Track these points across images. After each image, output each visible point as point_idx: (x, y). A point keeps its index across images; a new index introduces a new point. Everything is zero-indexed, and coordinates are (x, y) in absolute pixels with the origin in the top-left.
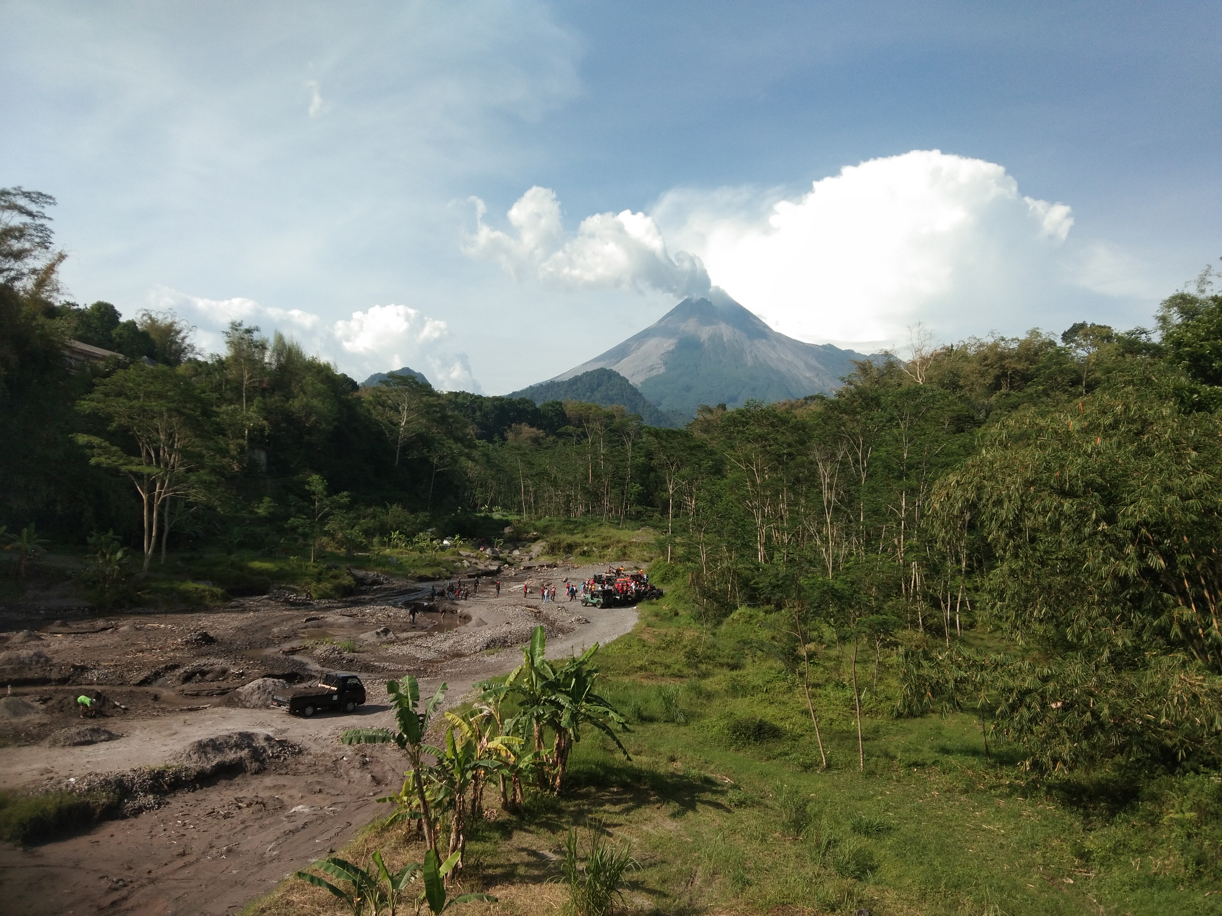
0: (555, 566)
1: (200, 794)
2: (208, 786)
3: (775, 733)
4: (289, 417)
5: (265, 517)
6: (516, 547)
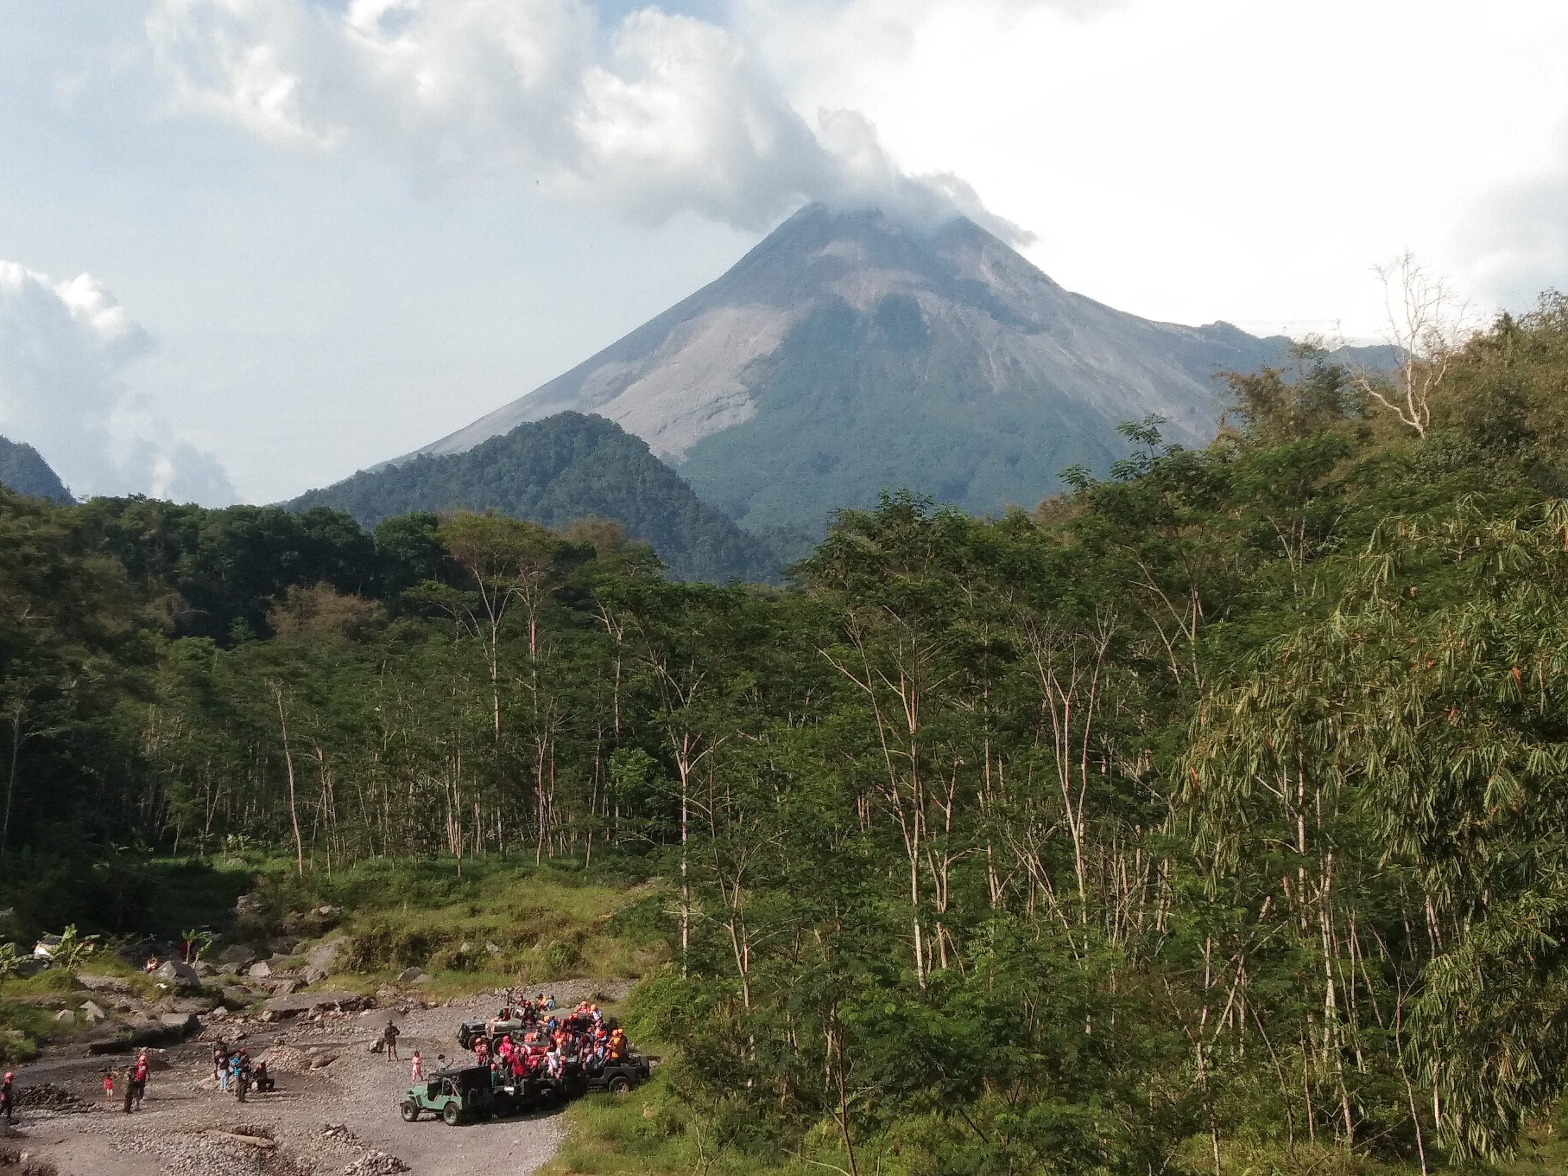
0: (368, 1006)
6: (264, 955)
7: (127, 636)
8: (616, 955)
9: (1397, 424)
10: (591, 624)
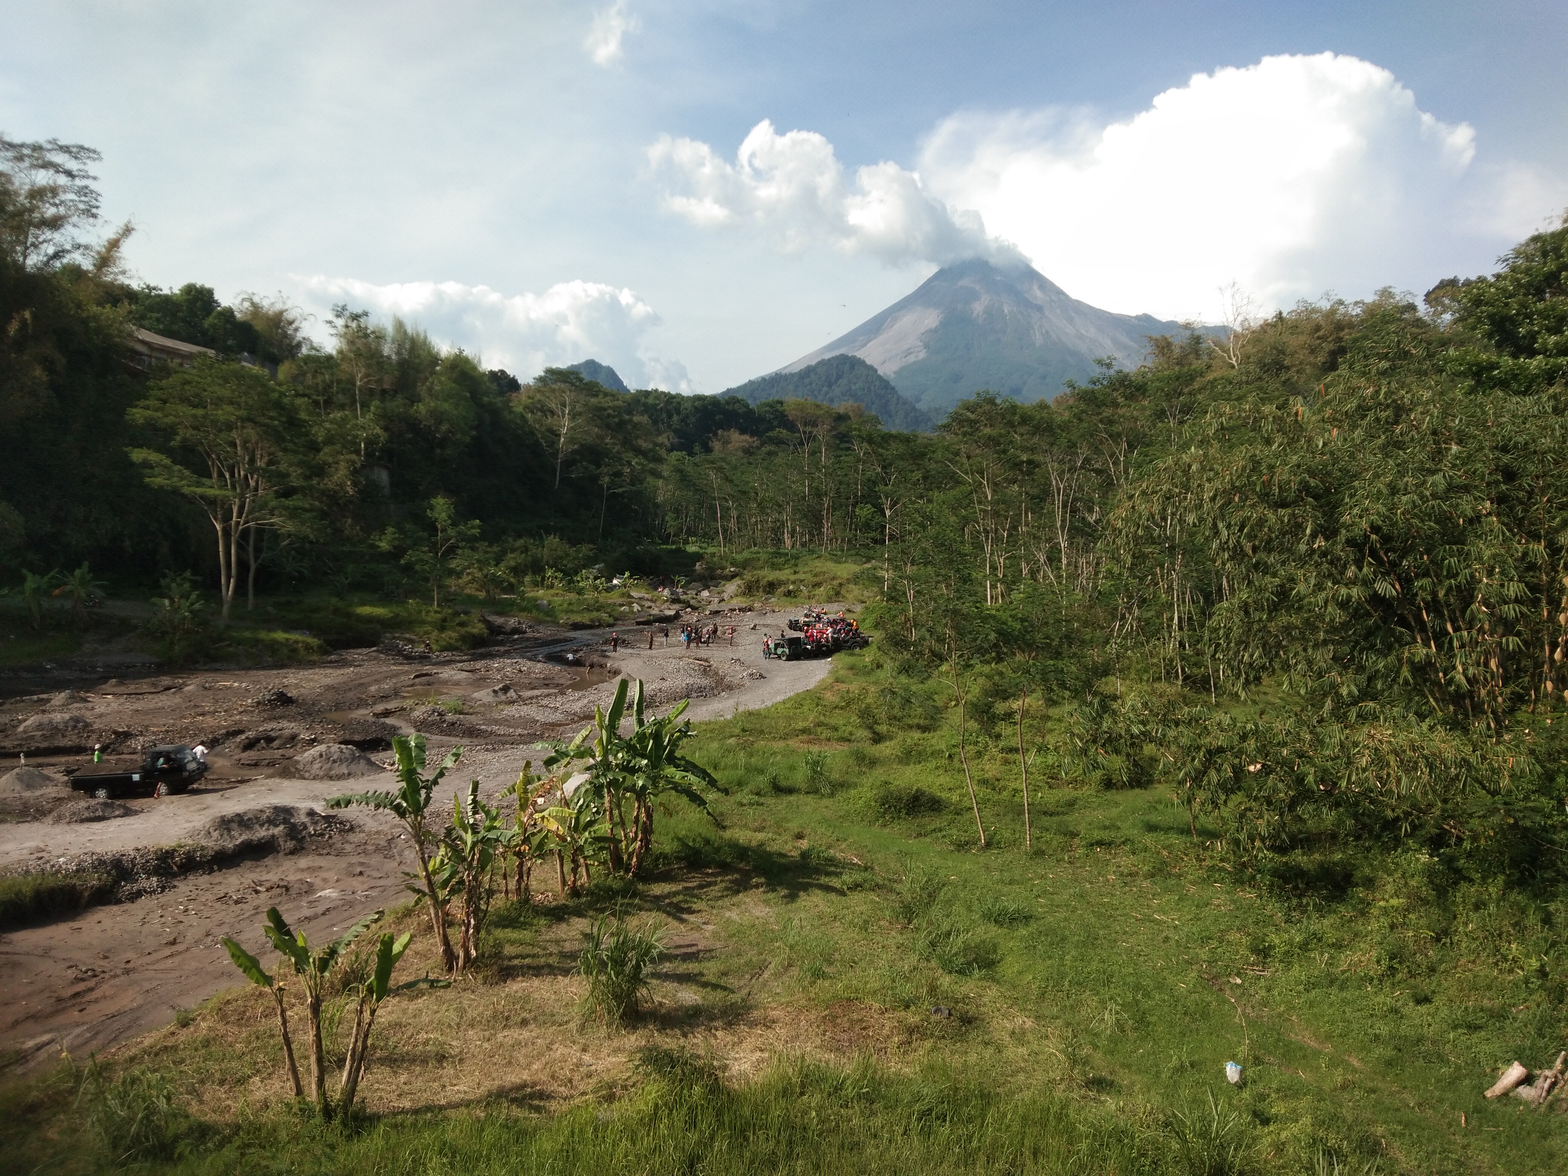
0: (750, 610)
1: (217, 877)
2: (229, 868)
3: (935, 805)
4: (413, 425)
5: (390, 552)
6: (706, 587)
7: (651, 450)
8: (856, 592)
9: (1225, 362)
10: (848, 449)
